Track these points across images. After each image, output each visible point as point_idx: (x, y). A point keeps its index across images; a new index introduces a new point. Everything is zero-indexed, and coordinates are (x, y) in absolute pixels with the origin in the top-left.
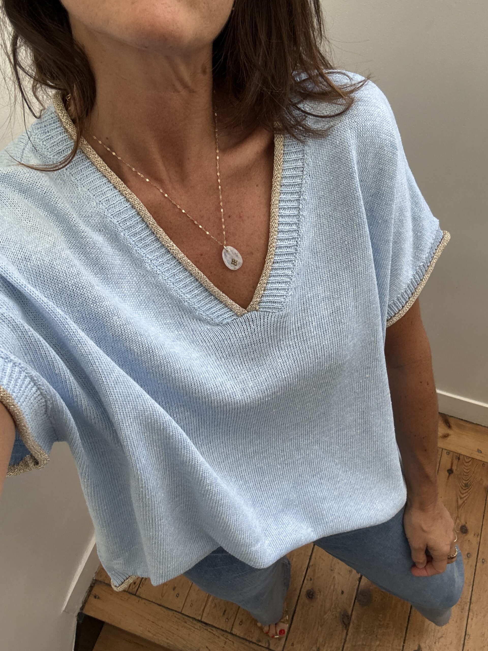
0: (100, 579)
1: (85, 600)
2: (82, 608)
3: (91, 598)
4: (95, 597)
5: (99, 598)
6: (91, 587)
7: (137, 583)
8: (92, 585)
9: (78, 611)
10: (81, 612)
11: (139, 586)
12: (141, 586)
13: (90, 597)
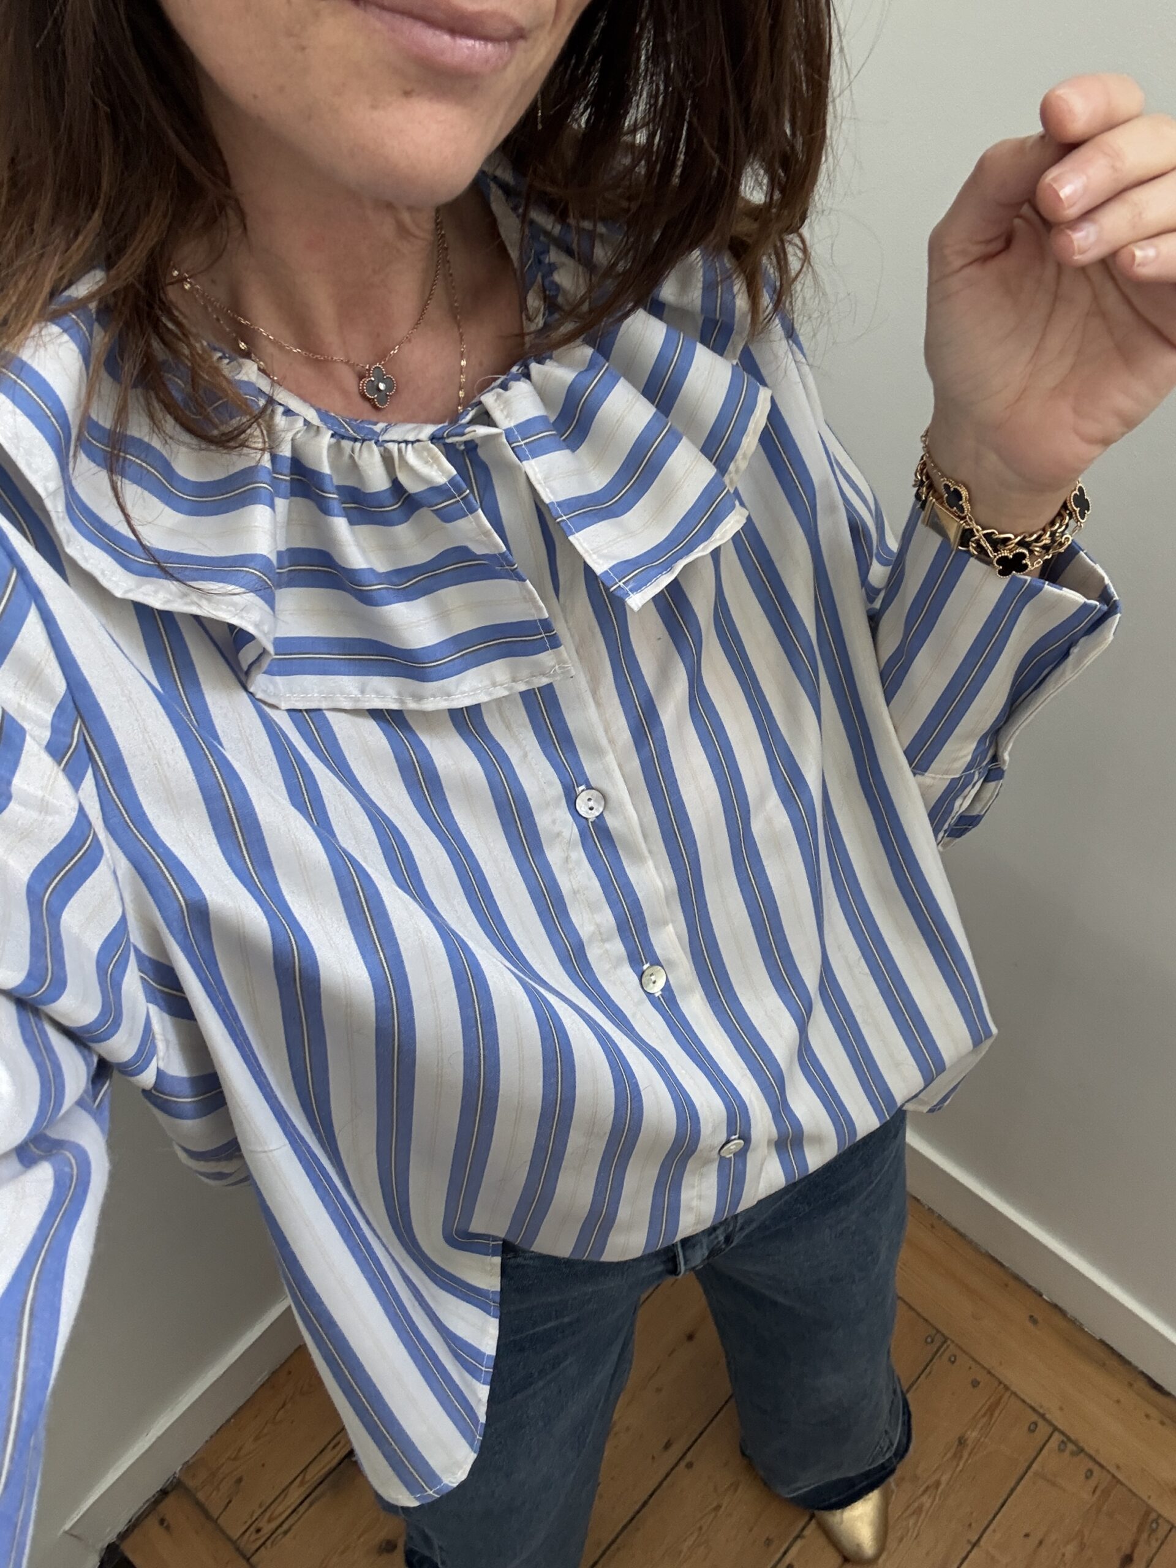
0: (191, 1483)
1: (137, 1519)
2: (123, 1536)
3: (152, 1522)
4: (162, 1521)
5: (168, 1528)
6: (164, 1493)
7: (261, 1533)
8: (169, 1489)
9: (111, 1537)
10: (117, 1543)
11: (264, 1543)
12: (269, 1543)
13: (149, 1518)
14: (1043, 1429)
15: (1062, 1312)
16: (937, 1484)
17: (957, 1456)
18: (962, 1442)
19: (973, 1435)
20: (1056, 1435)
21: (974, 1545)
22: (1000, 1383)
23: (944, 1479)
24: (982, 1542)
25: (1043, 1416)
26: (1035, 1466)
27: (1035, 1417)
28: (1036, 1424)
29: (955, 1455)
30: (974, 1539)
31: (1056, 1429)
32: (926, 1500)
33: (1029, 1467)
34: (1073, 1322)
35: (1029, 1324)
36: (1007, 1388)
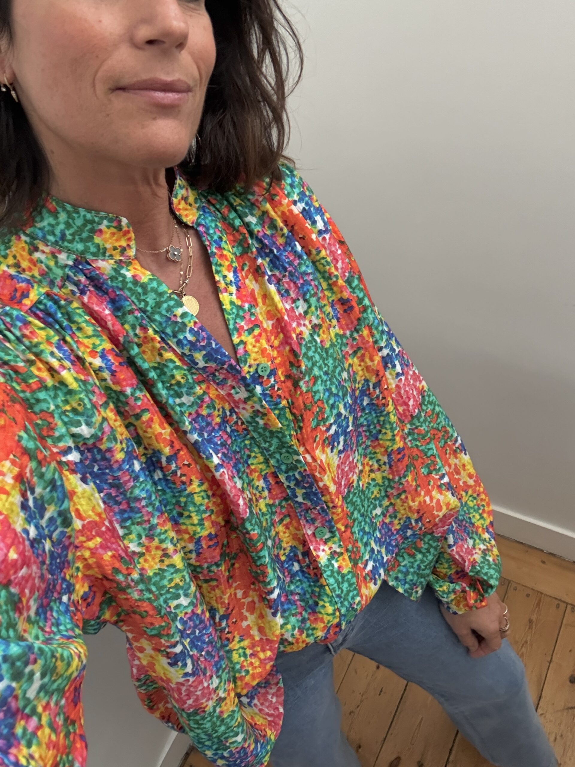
14: (563, 605)
15: (553, 555)
16: (526, 642)
17: (530, 627)
18: (531, 621)
19: (534, 618)
20: (569, 606)
21: (550, 662)
22: (538, 592)
23: (529, 639)
24: (553, 660)
25: (560, 600)
26: (564, 622)
27: (557, 602)
28: (559, 604)
29: (529, 628)
30: (549, 659)
31: (567, 604)
32: (524, 650)
33: (562, 622)
34: (560, 557)
35: (542, 565)
36: (542, 593)
